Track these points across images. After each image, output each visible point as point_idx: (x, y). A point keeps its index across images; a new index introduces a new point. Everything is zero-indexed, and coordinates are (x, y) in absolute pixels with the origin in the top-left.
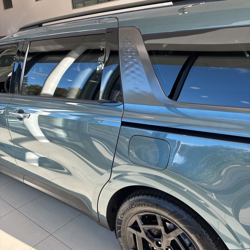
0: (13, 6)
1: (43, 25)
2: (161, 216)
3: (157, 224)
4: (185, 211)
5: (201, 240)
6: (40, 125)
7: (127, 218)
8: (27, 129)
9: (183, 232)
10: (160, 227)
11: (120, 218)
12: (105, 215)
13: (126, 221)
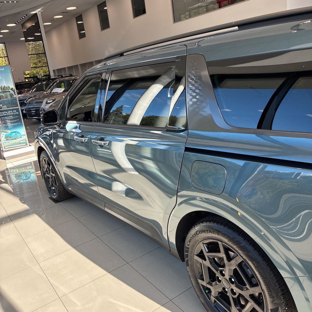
0: (110, 26)
1: (125, 54)
2: (223, 243)
3: (219, 252)
4: (243, 238)
5: (258, 268)
6: (127, 155)
7: (193, 246)
8: (114, 159)
9: (243, 260)
10: (222, 255)
11: (187, 246)
12: (174, 243)
13: (192, 249)
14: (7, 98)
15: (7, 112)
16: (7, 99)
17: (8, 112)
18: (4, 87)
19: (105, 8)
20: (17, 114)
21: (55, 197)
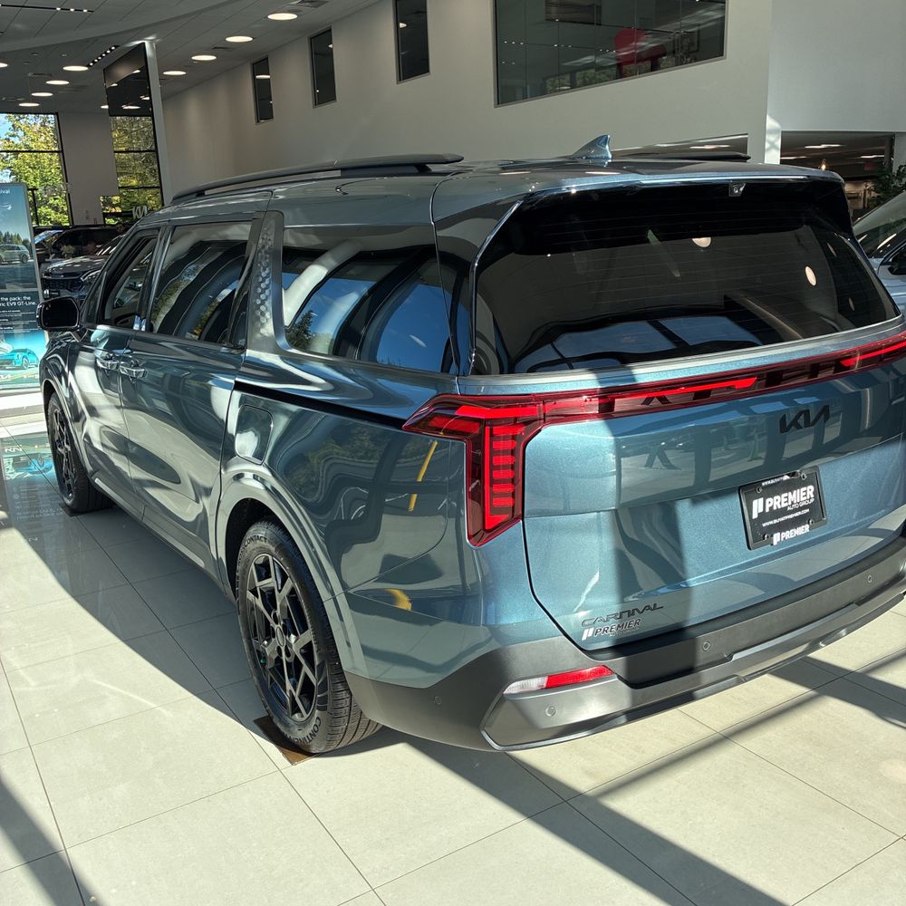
1: (206, 193)
7: (244, 572)
13: (243, 578)
14: (10, 263)
15: (7, 299)
16: (10, 266)
17: (11, 299)
18: (7, 235)
19: (331, 46)
20: (31, 305)
21: (69, 502)
